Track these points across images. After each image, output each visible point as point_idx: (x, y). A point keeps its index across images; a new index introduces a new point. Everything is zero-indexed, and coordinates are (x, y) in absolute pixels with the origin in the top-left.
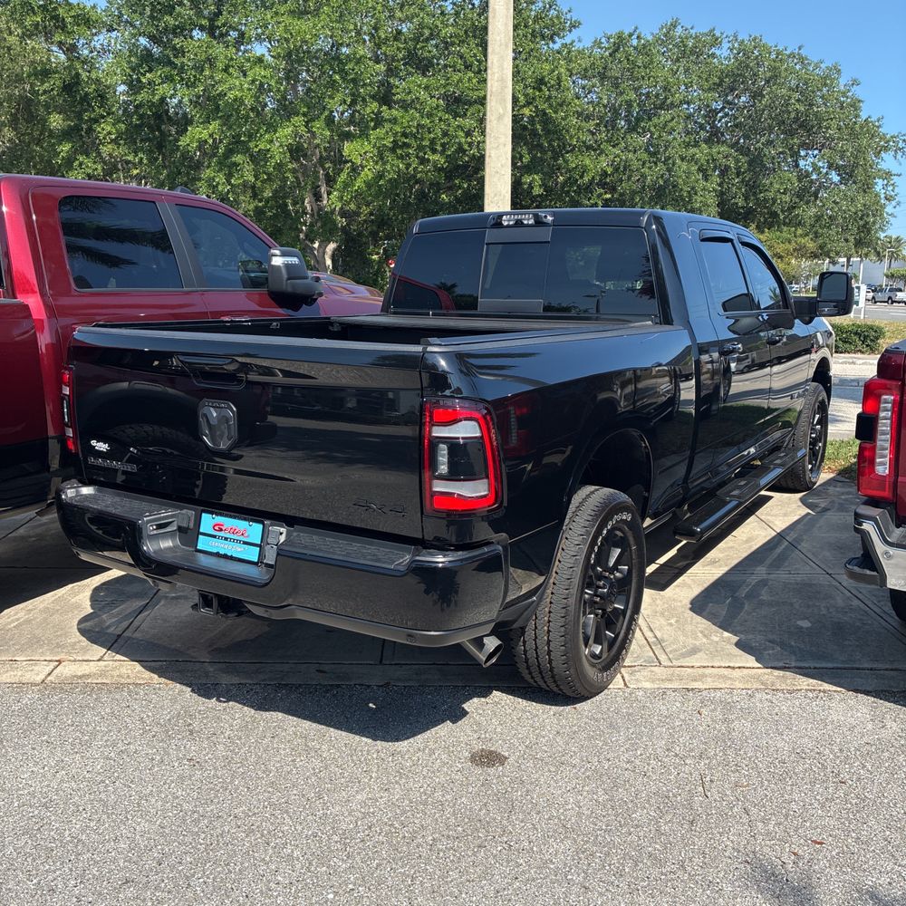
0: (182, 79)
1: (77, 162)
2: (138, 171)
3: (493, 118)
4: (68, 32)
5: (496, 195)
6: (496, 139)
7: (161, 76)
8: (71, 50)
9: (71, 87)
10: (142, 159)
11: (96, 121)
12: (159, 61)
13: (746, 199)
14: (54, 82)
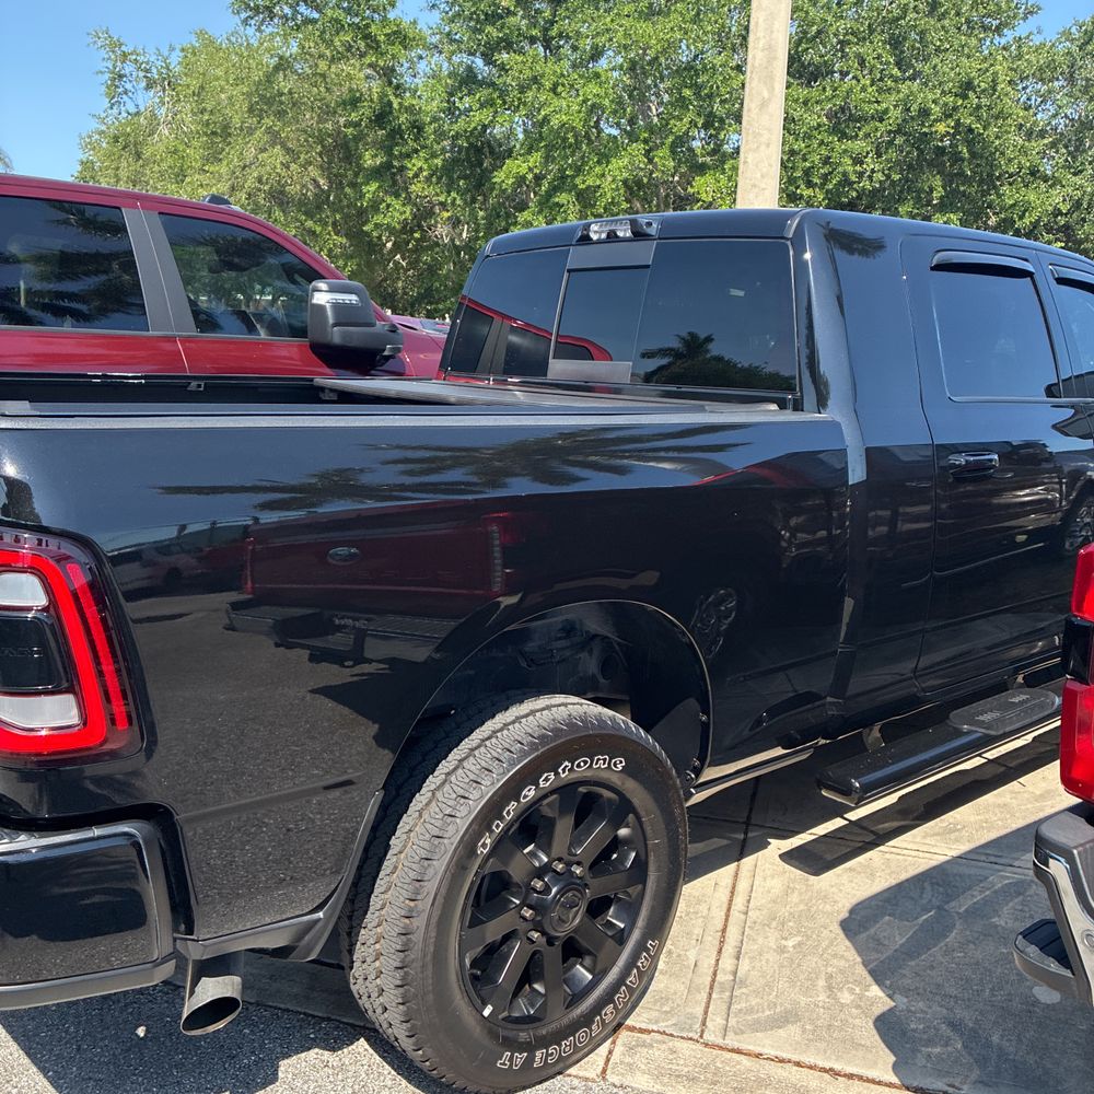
0: (505, 103)
1: (384, 204)
2: (449, 214)
4: (382, 54)
7: (479, 100)
8: (388, 74)
9: (382, 116)
10: (455, 199)
11: (408, 156)
12: (481, 84)
14: (365, 111)
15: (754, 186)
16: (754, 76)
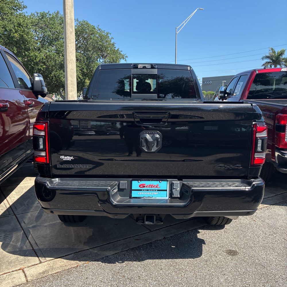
5: (71, 60)
6: (70, 40)
15: (71, 52)
16: (68, 25)
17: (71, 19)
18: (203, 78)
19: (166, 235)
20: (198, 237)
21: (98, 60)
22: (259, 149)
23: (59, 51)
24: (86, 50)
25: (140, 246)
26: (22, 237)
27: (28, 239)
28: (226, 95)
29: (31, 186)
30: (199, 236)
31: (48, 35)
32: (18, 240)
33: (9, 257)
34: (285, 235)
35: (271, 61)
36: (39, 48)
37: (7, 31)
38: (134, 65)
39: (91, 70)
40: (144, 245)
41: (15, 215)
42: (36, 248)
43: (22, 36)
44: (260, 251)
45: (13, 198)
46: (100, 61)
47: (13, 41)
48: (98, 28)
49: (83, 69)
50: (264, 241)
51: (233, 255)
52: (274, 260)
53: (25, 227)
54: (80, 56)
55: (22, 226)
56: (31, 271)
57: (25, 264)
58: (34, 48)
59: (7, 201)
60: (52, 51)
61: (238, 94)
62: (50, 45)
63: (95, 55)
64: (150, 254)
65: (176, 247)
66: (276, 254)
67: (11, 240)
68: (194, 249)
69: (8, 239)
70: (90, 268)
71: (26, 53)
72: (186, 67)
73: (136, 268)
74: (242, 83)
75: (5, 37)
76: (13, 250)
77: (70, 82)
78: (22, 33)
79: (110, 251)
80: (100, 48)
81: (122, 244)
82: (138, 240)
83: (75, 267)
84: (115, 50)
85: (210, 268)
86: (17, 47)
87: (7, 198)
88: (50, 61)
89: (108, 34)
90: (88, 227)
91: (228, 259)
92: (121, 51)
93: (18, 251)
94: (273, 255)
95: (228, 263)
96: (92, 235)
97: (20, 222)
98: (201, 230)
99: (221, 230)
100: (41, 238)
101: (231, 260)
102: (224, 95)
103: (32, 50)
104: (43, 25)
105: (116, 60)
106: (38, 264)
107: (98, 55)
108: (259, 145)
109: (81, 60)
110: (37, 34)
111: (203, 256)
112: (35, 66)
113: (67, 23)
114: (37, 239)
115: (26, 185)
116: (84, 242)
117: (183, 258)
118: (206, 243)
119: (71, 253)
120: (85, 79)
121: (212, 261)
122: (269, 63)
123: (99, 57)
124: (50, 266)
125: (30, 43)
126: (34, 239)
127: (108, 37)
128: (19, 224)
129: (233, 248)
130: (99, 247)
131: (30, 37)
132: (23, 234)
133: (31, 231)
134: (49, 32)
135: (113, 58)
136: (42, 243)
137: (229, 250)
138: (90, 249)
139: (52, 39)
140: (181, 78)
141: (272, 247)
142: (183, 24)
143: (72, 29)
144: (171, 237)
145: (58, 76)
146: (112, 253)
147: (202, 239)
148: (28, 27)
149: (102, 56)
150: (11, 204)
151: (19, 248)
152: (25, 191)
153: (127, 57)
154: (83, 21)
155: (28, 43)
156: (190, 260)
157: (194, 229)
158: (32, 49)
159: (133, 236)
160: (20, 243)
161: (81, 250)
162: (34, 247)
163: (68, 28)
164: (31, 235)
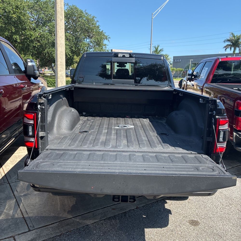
3: (59, 20)
5: (61, 44)
6: (60, 26)
13: (75, 48)
15: (61, 37)
16: (58, 13)
17: (61, 8)
18: (174, 57)
19: (138, 205)
20: (166, 208)
21: (85, 40)
22: (221, 139)
23: (52, 31)
24: (75, 31)
25: (116, 215)
26: (15, 205)
27: (19, 207)
28: (193, 77)
29: (24, 156)
30: (167, 206)
31: (42, 17)
32: (11, 208)
33: (3, 224)
34: (239, 206)
35: (231, 44)
36: (34, 28)
37: (7, 13)
38: (115, 54)
39: (79, 49)
40: (120, 214)
41: (9, 183)
42: (26, 216)
43: (20, 17)
44: (218, 222)
45: (8, 167)
46: (86, 41)
47: (12, 21)
48: (85, 12)
49: (72, 47)
50: (221, 211)
51: (195, 225)
52: (230, 230)
53: (18, 195)
54: (69, 36)
55: (15, 194)
56: (21, 238)
57: (16, 232)
58: (30, 28)
59: (3, 170)
60: (45, 31)
61: (203, 78)
62: (44, 26)
63: (82, 36)
64: (124, 223)
65: (146, 216)
66: (231, 224)
67: (5, 208)
68: (162, 219)
69: (2, 207)
70: (72, 237)
71: (23, 32)
72: (160, 57)
73: (112, 237)
74: (207, 68)
75: (4, 17)
76: (7, 218)
77: (60, 63)
78: (20, 14)
79: (90, 220)
80: (87, 29)
81: (100, 213)
82: (114, 209)
83: (59, 235)
84: (99, 31)
85: (175, 237)
86: (14, 27)
87: (3, 167)
88: (44, 40)
89: (94, 17)
90: (72, 196)
91: (190, 229)
92: (105, 33)
93: (10, 219)
94: (228, 226)
95: (191, 233)
96: (75, 203)
97: (13, 191)
98: (168, 201)
99: (185, 201)
100: (31, 206)
101: (193, 230)
102: (192, 77)
103: (28, 30)
104: (38, 9)
105: (100, 41)
106: (27, 232)
107: (85, 36)
108: (221, 136)
109: (71, 39)
110: (33, 16)
111: (169, 226)
112: (30, 43)
113: (58, 11)
114: (28, 207)
115: (20, 154)
116: (68, 211)
117: (153, 228)
118: (172, 214)
119: (56, 222)
120: (74, 56)
121: (177, 231)
122: (229, 45)
123: (86, 37)
124: (38, 235)
125: (26, 24)
126: (25, 207)
127: (94, 20)
128: (12, 193)
129: (195, 218)
130: (81, 216)
131: (26, 18)
132: (15, 202)
133: (22, 199)
134: (43, 14)
135: (98, 38)
136: (31, 212)
137: (192, 220)
138: (73, 217)
139: (46, 21)
140: (155, 64)
141: (228, 218)
142: (158, 10)
143: (62, 17)
144: (143, 206)
145: (50, 53)
146: (92, 222)
147: (169, 209)
148: (25, 9)
149: (89, 37)
150: (6, 172)
151: (11, 216)
152: (19, 160)
153: (109, 38)
154: (72, 6)
155: (24, 23)
156: (158, 230)
157: (163, 199)
158: (28, 28)
159: (110, 205)
160: (12, 211)
161: (65, 219)
162: (24, 216)
163: (58, 16)
164: (23, 203)
